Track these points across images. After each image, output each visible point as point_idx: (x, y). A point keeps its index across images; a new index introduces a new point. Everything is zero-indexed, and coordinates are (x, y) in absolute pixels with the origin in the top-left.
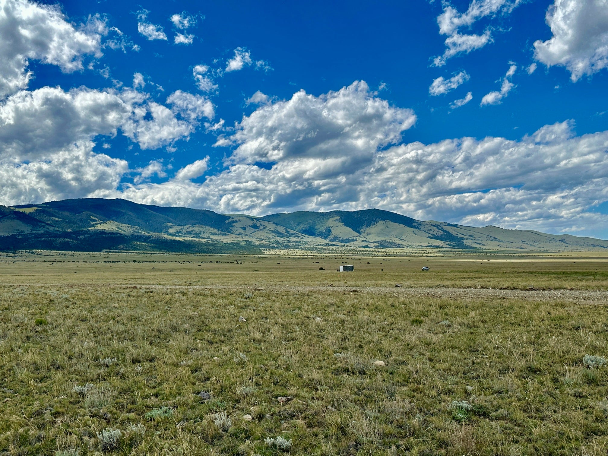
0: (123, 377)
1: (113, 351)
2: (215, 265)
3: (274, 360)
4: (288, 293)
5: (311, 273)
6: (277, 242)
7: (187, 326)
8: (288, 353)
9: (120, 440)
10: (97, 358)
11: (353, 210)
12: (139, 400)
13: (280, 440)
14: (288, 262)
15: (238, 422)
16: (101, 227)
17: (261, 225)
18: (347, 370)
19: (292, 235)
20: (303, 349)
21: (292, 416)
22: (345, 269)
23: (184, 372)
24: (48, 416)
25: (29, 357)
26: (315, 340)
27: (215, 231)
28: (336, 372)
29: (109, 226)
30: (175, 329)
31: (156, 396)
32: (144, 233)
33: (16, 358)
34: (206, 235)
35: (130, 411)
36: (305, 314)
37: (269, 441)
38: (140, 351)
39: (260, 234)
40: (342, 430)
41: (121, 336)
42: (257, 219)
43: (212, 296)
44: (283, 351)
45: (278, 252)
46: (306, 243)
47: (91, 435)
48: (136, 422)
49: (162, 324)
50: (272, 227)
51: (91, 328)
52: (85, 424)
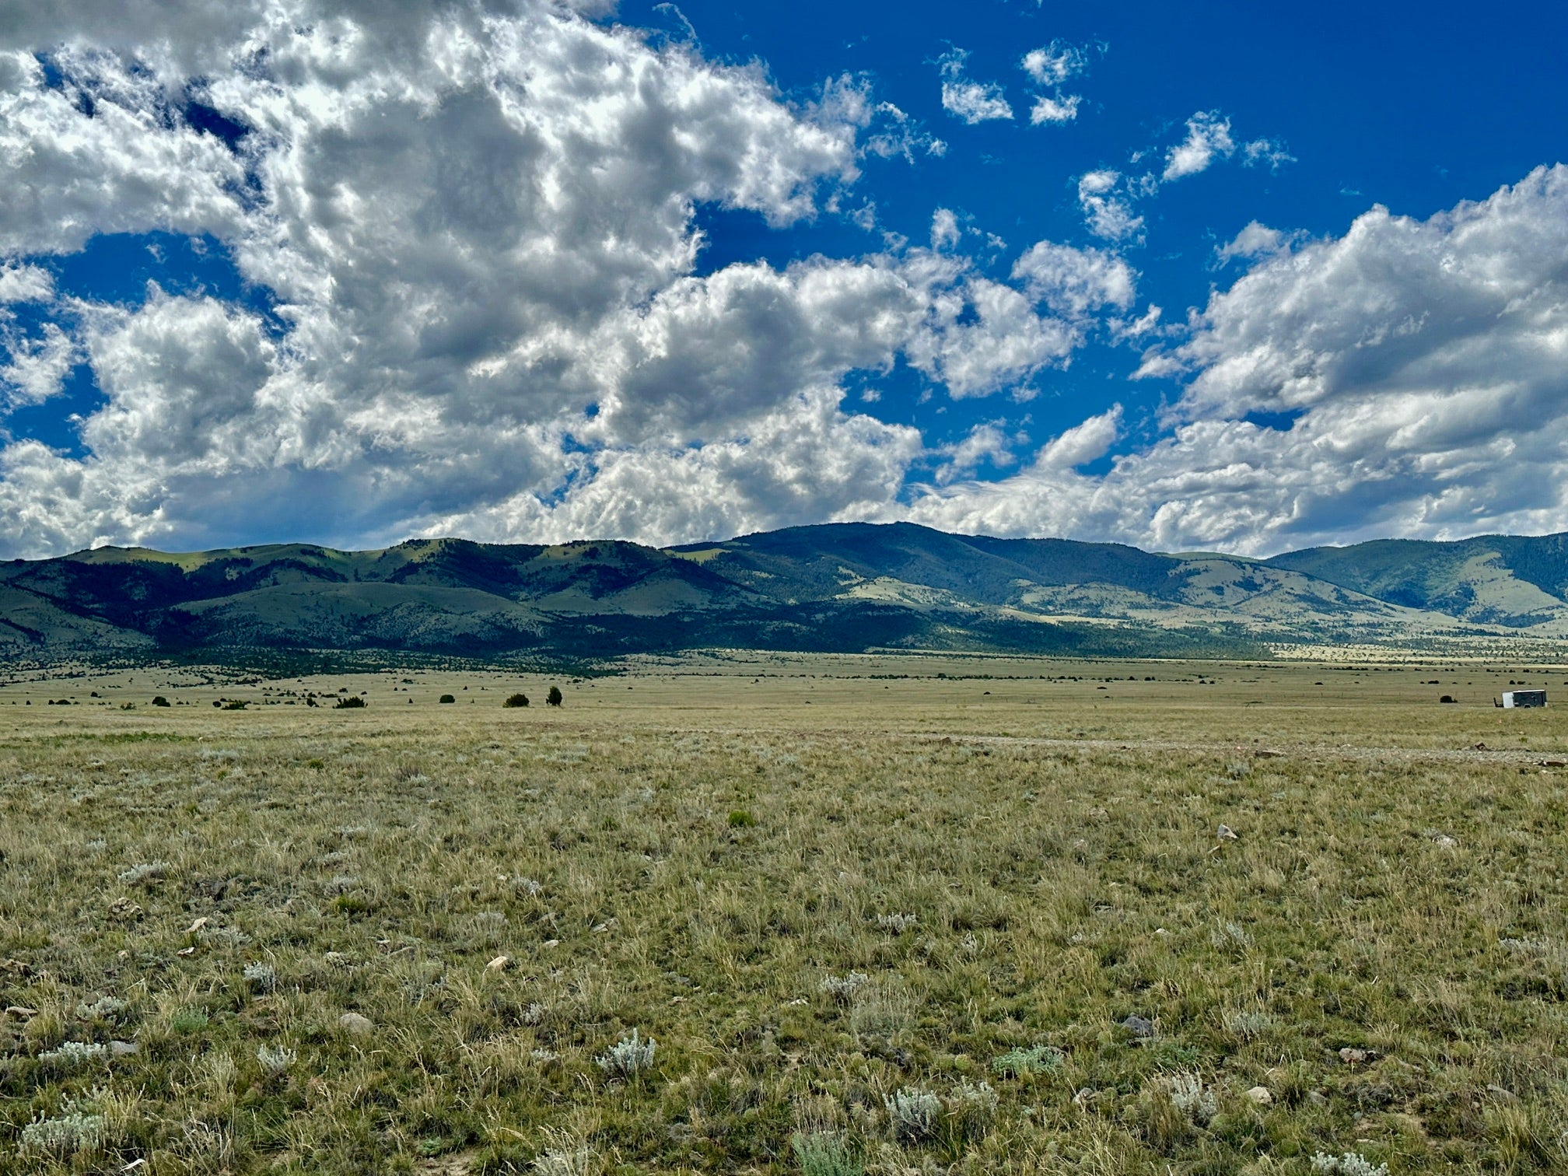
0: (933, 962)
1: (907, 897)
2: (1140, 687)
3: (1322, 946)
4: (1351, 767)
5: (1413, 710)
6: (1314, 627)
7: (1080, 843)
8: (1362, 932)
9: (940, 1121)
10: (870, 913)
11: (1540, 533)
12: (976, 1024)
13: (1353, 1163)
14: (1348, 680)
15: (1234, 1105)
16: (860, 593)
17: (1267, 581)
18: (1542, 988)
19: (1357, 606)
20: (1406, 921)
21: (1385, 1103)
22: (1521, 699)
23: (1081, 959)
24: (768, 1047)
25: (718, 900)
26: (1438, 899)
27: (1142, 598)
28: (1509, 991)
29: (881, 591)
30: (1052, 850)
31: (1018, 1016)
32: (962, 606)
33: (693, 901)
34: (1117, 610)
35: (956, 1049)
36: (1406, 825)
37: (1323, 1162)
38: (969, 901)
39: (1262, 604)
40: (1537, 1153)
41: (931, 860)
42: (1256, 565)
43: (1141, 767)
44: (1347, 925)
45: (1316, 652)
46: (1399, 627)
47: (871, 1102)
48: (974, 1077)
49: (1018, 836)
50: (1297, 584)
51: (852, 838)
52: (854, 1071)
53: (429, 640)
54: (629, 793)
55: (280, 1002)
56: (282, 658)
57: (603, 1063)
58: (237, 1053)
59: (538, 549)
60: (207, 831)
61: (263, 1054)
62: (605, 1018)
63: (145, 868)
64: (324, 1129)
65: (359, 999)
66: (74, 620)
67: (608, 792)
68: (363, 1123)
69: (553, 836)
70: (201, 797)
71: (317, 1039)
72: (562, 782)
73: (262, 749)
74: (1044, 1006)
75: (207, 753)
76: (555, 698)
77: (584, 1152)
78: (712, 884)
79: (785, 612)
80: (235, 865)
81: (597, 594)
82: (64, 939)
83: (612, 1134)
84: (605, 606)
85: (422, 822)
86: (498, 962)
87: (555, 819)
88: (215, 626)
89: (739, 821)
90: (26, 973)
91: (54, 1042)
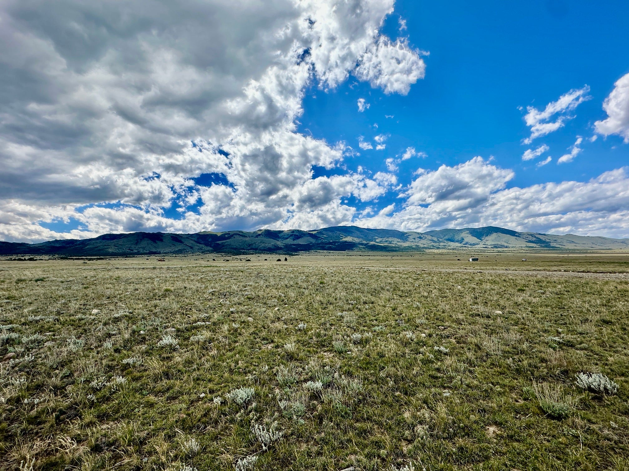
0: (360, 310)
1: (355, 298)
2: (400, 258)
3: (435, 307)
4: (440, 273)
5: (452, 262)
6: (433, 246)
7: (388, 287)
8: (443, 304)
9: (361, 340)
10: (347, 301)
11: (477, 227)
12: (368, 322)
13: (442, 348)
14: (439, 256)
15: (419, 337)
16: (344, 240)
17: (424, 237)
18: (479, 315)
19: (440, 242)
20: (452, 302)
21: (448, 337)
22: (473, 260)
23: (388, 310)
24: (328, 326)
25: (318, 298)
26: (458, 298)
27: (399, 240)
28: (472, 315)
29: (349, 239)
30: (382, 289)
31: (376, 320)
32: (364, 242)
33: (313, 298)
34: (395, 243)
35: (364, 326)
36: (451, 284)
37: (436, 348)
38: (367, 298)
39: (423, 241)
40: (478, 347)
41: (358, 291)
42: (422, 234)
43: (400, 273)
44: (440, 303)
45: (433, 250)
46: (449, 246)
47: (348, 336)
48: (368, 332)
49: (376, 286)
50: (430, 237)
51: (343, 286)
52: (344, 330)
53: (263, 248)
54: (300, 278)
55: (236, 315)
56: (235, 252)
57: (296, 328)
58: (229, 324)
59: (283, 231)
60: (222, 284)
61: (233, 325)
62: (297, 320)
63: (212, 290)
64: (245, 339)
65: (250, 315)
66: (198, 245)
67: (296, 277)
68: (252, 338)
69: (286, 285)
70: (221, 277)
71: (244, 322)
72: (288, 275)
73: (232, 269)
74: (381, 319)
75: (222, 269)
76: (286, 260)
77: (293, 344)
78: (316, 295)
79: (330, 243)
80: (228, 290)
81: (294, 240)
82: (197, 303)
83: (299, 341)
84: (296, 242)
85: (262, 282)
86: (276, 309)
87: (286, 282)
88: (223, 246)
89: (321, 283)
90: (190, 309)
91: (196, 322)
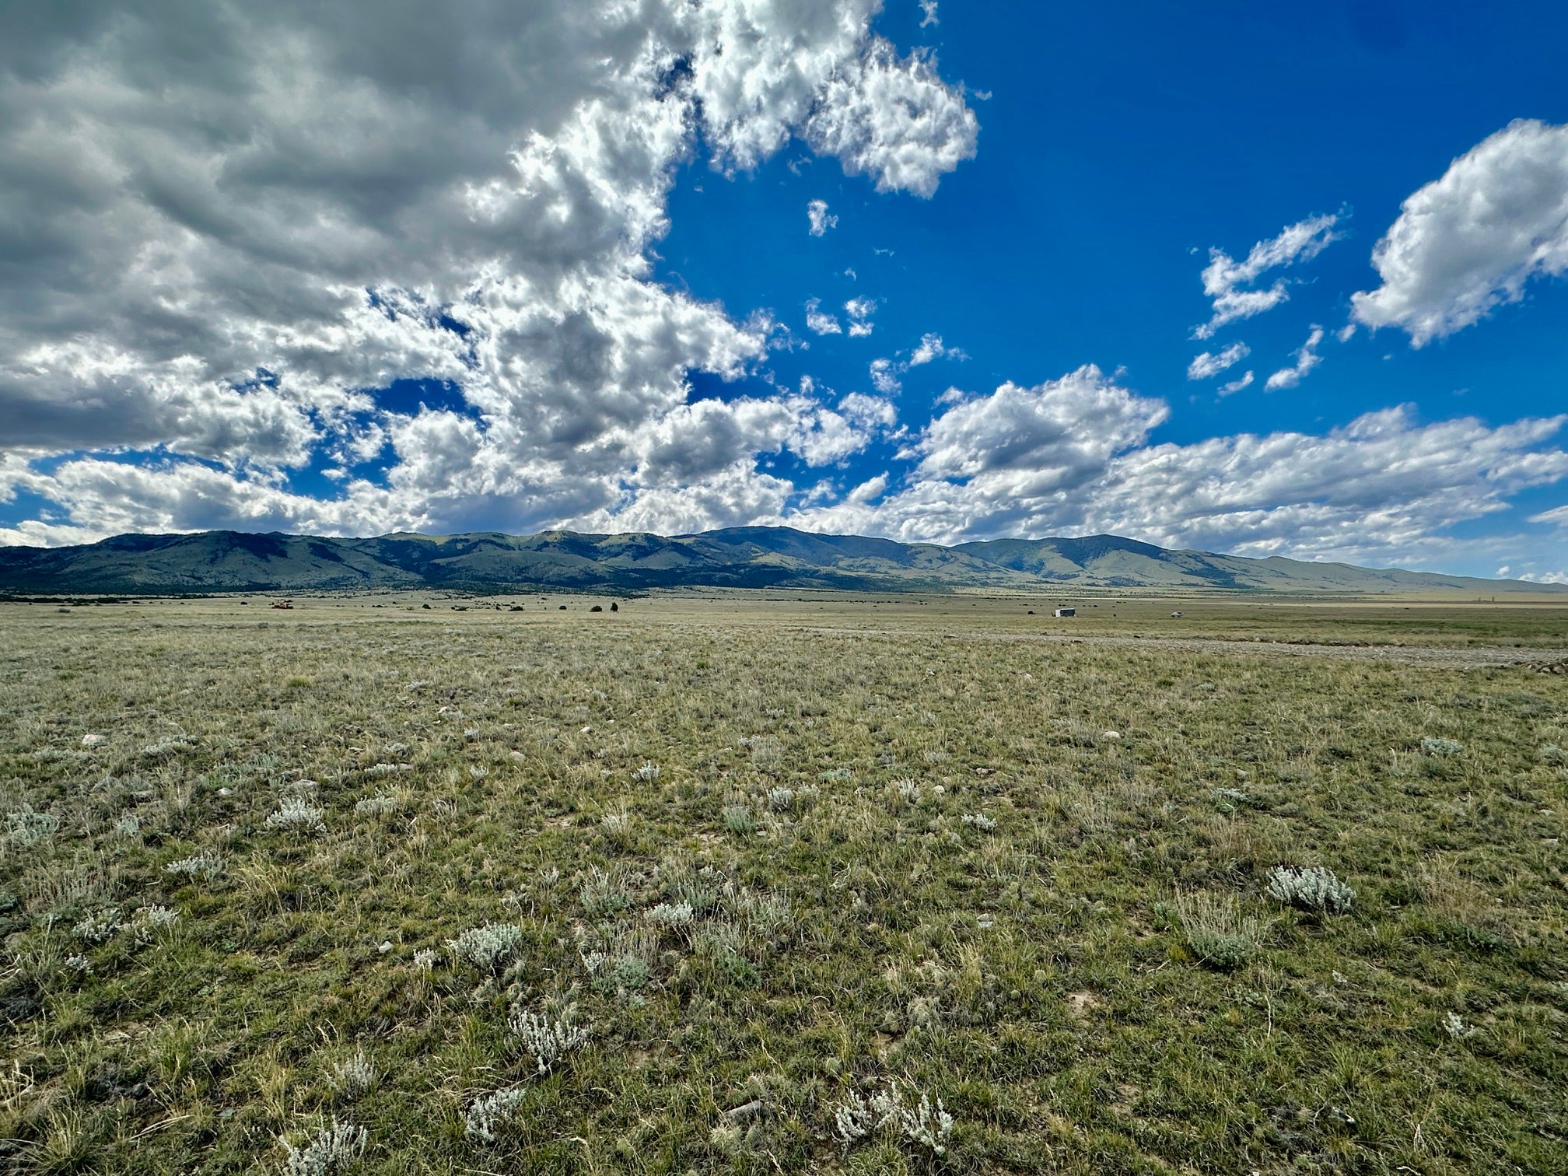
0: (792, 731)
1: (780, 701)
2: (894, 606)
3: (971, 723)
4: (987, 643)
5: (1015, 618)
6: (973, 579)
7: (862, 677)
8: (989, 716)
9: (793, 803)
10: (763, 709)
11: (1075, 536)
12: (811, 759)
13: (980, 819)
14: (987, 603)
15: (928, 794)
16: (762, 560)
17: (952, 557)
18: (1068, 741)
19: (992, 569)
20: (1008, 712)
21: (996, 792)
22: (1063, 613)
23: (863, 730)
24: (713, 769)
25: (691, 703)
26: (1023, 702)
27: (894, 564)
28: (1053, 742)
29: (772, 559)
30: (849, 680)
31: (830, 755)
32: (809, 566)
33: (678, 703)
34: (883, 570)
35: (801, 770)
36: (1010, 668)
37: (967, 818)
38: (810, 703)
39: (948, 568)
40: (1063, 814)
41: (788, 684)
42: (947, 549)
43: (892, 643)
44: (982, 713)
45: (973, 590)
46: (1010, 579)
47: (760, 793)
48: (809, 782)
49: (834, 673)
50: (966, 559)
51: (755, 675)
52: (753, 780)
53: (554, 579)
54: (649, 652)
55: (481, 746)
56: (483, 586)
57: (634, 776)
58: (461, 769)
59: (608, 536)
60: (447, 667)
61: (473, 770)
62: (636, 756)
63: (417, 684)
64: (502, 804)
65: (518, 745)
66: (384, 567)
67: (639, 652)
68: (520, 802)
69: (612, 672)
70: (445, 651)
71: (499, 763)
72: (618, 647)
73: (474, 629)
74: (842, 751)
75: (448, 630)
76: (615, 608)
77: (625, 816)
78: (687, 695)
79: (725, 569)
80: (460, 682)
81: (635, 558)
82: (377, 716)
83: (639, 808)
84: (640, 564)
85: (550, 665)
86: (586, 729)
87: (613, 664)
88: (452, 571)
89: (701, 666)
90: (359, 732)
91: (372, 764)
